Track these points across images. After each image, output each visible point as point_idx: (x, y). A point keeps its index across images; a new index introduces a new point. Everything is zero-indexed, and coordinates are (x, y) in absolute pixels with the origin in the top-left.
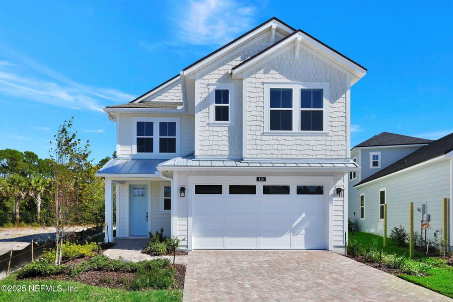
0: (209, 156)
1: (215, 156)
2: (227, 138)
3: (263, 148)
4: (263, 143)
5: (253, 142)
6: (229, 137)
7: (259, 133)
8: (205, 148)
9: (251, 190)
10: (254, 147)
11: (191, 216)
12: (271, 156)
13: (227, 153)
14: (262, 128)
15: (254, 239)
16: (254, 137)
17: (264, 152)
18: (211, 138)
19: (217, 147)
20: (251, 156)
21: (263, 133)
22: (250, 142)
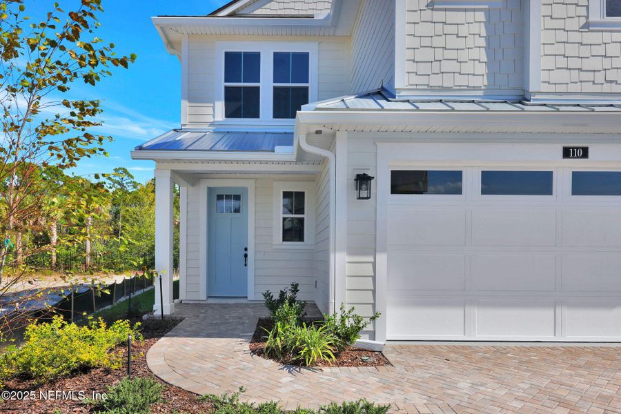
0: (431, 88)
1: (449, 89)
2: (482, 42)
3: (587, 65)
4: (584, 51)
5: (559, 49)
6: (488, 39)
7: (575, 24)
8: (423, 69)
9: (539, 183)
10: (562, 62)
11: (384, 250)
12: (607, 88)
13: (482, 82)
14: (583, 11)
15: (548, 314)
16: (562, 36)
17: (590, 76)
18: (438, 42)
19: (454, 66)
20: (551, 89)
21: (587, 26)
22: (549, 50)
